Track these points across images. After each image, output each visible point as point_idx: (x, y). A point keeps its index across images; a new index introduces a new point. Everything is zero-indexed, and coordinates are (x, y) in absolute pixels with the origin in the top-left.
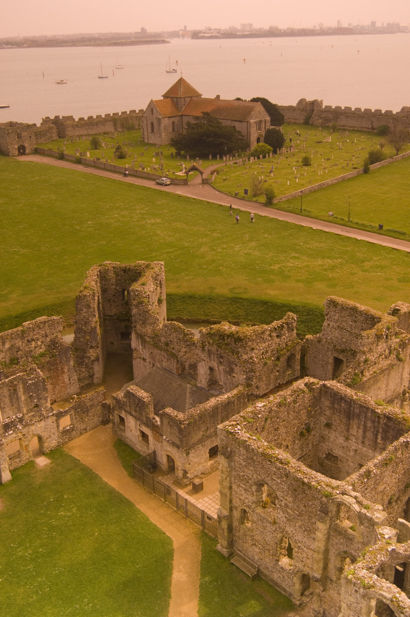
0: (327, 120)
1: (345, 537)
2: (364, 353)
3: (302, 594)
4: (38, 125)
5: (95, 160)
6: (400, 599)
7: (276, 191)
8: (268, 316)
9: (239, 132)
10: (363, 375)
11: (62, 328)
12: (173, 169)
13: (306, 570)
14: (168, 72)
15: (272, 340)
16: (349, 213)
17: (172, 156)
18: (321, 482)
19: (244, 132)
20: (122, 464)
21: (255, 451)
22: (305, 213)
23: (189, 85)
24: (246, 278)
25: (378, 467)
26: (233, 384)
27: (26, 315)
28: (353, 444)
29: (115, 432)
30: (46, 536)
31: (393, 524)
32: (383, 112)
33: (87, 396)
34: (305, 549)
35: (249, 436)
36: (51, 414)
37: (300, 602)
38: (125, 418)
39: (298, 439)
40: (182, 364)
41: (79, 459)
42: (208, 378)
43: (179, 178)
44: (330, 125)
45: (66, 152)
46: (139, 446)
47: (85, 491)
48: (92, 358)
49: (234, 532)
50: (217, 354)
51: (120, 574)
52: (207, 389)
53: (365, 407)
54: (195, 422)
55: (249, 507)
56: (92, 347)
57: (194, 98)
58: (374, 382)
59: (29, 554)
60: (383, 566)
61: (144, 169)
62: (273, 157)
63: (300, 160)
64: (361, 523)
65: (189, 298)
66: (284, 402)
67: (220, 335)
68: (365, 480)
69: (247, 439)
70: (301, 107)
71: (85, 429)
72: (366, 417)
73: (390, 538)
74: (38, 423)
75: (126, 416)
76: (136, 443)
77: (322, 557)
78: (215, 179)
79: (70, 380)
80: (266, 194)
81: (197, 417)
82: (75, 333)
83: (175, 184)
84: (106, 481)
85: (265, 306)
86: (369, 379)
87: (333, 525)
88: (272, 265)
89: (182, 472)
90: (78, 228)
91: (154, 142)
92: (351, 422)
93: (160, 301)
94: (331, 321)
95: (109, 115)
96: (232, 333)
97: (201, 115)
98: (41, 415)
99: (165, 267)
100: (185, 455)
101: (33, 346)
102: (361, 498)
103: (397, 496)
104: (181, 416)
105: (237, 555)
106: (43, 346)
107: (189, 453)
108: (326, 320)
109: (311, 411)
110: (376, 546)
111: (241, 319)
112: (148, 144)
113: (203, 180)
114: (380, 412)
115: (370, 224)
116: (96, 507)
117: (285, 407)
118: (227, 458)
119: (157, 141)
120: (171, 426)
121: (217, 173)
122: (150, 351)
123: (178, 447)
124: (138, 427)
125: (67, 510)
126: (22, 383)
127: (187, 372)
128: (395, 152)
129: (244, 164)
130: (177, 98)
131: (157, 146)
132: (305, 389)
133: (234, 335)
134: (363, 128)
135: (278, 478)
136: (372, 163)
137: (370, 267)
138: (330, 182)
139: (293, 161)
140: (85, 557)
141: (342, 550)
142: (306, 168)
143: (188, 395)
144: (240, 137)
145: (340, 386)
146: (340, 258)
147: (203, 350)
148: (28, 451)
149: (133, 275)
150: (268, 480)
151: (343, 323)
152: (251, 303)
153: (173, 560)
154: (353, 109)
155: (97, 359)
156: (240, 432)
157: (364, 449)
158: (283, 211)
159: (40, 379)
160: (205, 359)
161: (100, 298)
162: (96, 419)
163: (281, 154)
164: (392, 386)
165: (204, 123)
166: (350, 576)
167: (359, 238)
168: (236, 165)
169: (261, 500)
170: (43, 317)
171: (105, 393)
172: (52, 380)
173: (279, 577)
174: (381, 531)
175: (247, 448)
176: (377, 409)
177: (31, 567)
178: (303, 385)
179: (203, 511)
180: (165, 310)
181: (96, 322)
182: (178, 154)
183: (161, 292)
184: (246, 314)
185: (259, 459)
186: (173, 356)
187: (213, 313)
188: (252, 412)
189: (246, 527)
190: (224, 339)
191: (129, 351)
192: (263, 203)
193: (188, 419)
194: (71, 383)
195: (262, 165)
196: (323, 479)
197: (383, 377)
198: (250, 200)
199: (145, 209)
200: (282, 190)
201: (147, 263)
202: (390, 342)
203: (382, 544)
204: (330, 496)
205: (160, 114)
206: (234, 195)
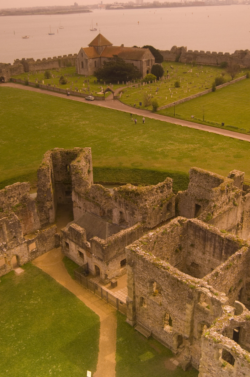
0: (189, 59)
1: (203, 312)
2: (213, 201)
3: (178, 347)
4: (12, 64)
5: (48, 85)
6: (237, 349)
7: (159, 103)
8: (155, 180)
9: (136, 67)
10: (213, 215)
11: (29, 189)
12: (96, 90)
13: (180, 333)
14: (91, 30)
15: (158, 194)
16: (204, 116)
17: (95, 83)
18: (189, 280)
19: (139, 67)
20: (68, 271)
21: (149, 262)
22: (177, 116)
23: (105, 38)
24: (141, 157)
25: (222, 270)
26: (134, 222)
27: (7, 182)
28: (208, 257)
29: (63, 252)
30: (22, 316)
31: (232, 304)
32: (224, 54)
33: (45, 231)
34: (179, 320)
35: (144, 253)
36: (24, 242)
37: (177, 352)
38: (69, 243)
39: (174, 254)
40: (103, 210)
41: (42, 269)
42: (119, 218)
43: (99, 96)
44: (192, 62)
45: (29, 81)
46: (78, 260)
47: (45, 288)
48: (48, 207)
49: (136, 311)
50: (125, 203)
51: (68, 338)
52: (118, 225)
53: (214, 234)
54: (112, 245)
55: (145, 295)
56: (48, 201)
57: (107, 46)
58: (220, 219)
59: (12, 327)
60: (226, 329)
61: (77, 91)
62: (157, 82)
63: (173, 84)
64: (213, 304)
65: (106, 170)
66: (165, 231)
67: (126, 192)
68: (215, 278)
69: (143, 255)
70: (174, 51)
71: (45, 251)
72: (215, 240)
73: (230, 312)
74: (16, 247)
75: (70, 242)
76: (76, 258)
77: (190, 324)
78: (122, 96)
79: (35, 221)
80: (153, 105)
81: (113, 242)
82: (37, 192)
83: (97, 100)
84: (58, 282)
85: (153, 174)
86: (217, 217)
87: (196, 306)
88: (156, 149)
89: (104, 275)
90: (38, 127)
91: (84, 74)
92: (206, 243)
93: (89, 172)
94: (193, 182)
96: (133, 190)
97: (112, 56)
98: (18, 242)
99: (92, 151)
100: (106, 265)
101: (12, 200)
102: (213, 289)
103: (234, 287)
104: (103, 241)
105: (139, 324)
106: (18, 201)
107: (108, 264)
108: (190, 182)
109: (182, 237)
110: (222, 317)
111: (139, 182)
112: (80, 75)
113: (114, 97)
114: (223, 237)
115: (217, 123)
116: (52, 298)
117: (166, 235)
118: (132, 266)
119: (86, 73)
120: (97, 247)
121: (123, 93)
122: (84, 202)
123: (102, 260)
124: (77, 249)
125: (35, 300)
126: (6, 223)
127: (106, 215)
128: (231, 78)
129: (139, 87)
130: (97, 46)
131: (86, 76)
132: (179, 224)
133: (134, 192)
134: (212, 64)
135: (163, 278)
136: (217, 85)
137: (217, 149)
138: (192, 97)
139: (169, 84)
140: (46, 328)
141: (202, 320)
142: (177, 89)
143: (107, 229)
144: (136, 70)
145: (199, 222)
146: (198, 143)
147: (116, 201)
148: (10, 265)
149: (72, 156)
150: (156, 279)
151: (201, 184)
152: (145, 172)
153: (100, 328)
154: (205, 52)
155: (51, 208)
156: (139, 250)
157: (215, 259)
158: (163, 115)
159: (17, 220)
160: (117, 206)
161: (52, 170)
162: (51, 244)
163: (161, 80)
164: (231, 221)
165: (114, 62)
166: (207, 335)
167: (210, 131)
168: (134, 87)
169: (152, 291)
170: (18, 183)
171: (56, 228)
172: (24, 221)
173: (164, 337)
174: (225, 309)
175: (143, 260)
176: (222, 235)
177: (14, 335)
178: (177, 221)
179: (117, 300)
180: (92, 177)
181: (50, 185)
182: (99, 81)
183: (89, 166)
184: (142, 179)
185: (151, 267)
186: (98, 205)
187: (121, 178)
188: (146, 238)
189: (144, 308)
190: (128, 194)
191: (70, 203)
192: (151, 111)
193: (108, 243)
194: (35, 223)
195: (150, 87)
196: (190, 278)
197: (225, 215)
198: (143, 109)
199: (79, 115)
200: (162, 102)
201: (81, 148)
202: (229, 194)
203: (225, 316)
204: (194, 288)
205: (87, 57)
206: (133, 106)
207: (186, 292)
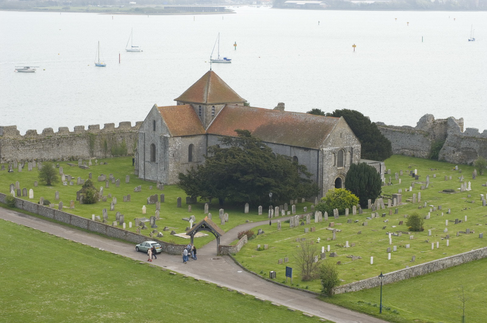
0: (469, 153)
5: (41, 204)
9: (303, 168)
12: (175, 226)
17: (179, 204)
19: (312, 167)
23: (224, 83)
43: (180, 243)
44: (475, 161)
57: (230, 106)
61: (121, 224)
62: (359, 213)
63: (405, 220)
70: (426, 129)
78: (244, 246)
83: (170, 253)
91: (155, 178)
95: (83, 127)
97: (235, 134)
112: (145, 181)
113: (220, 248)
119: (160, 177)
121: (248, 239)
129: (302, 224)
130: (200, 104)
131: (159, 185)
138: (448, 262)
139: (393, 222)
142: (412, 235)
144: (304, 176)
158: (348, 308)
163: (373, 210)
165: (240, 150)
168: (288, 225)
192: (316, 294)
195: (334, 226)
198: (295, 286)
199: (102, 294)
200: (357, 271)
205: (168, 131)
206: (268, 277)
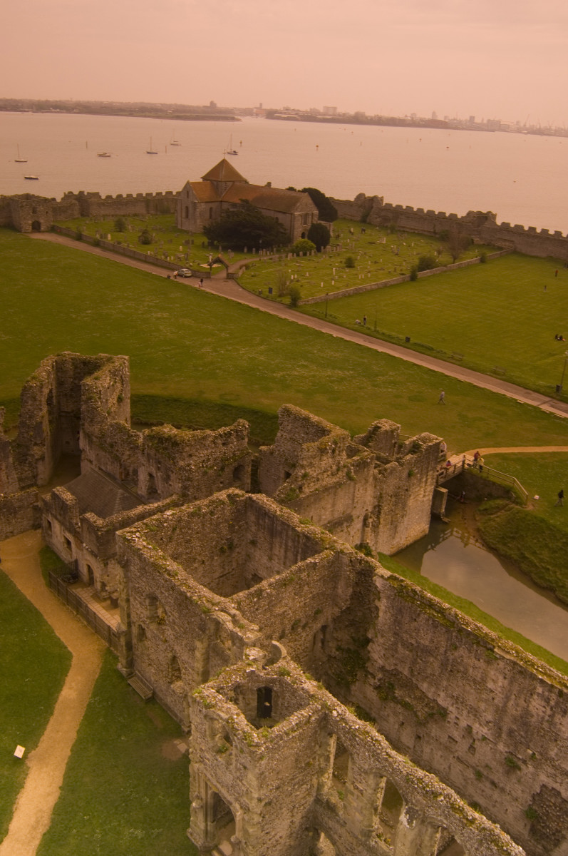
1: (222, 658)
2: (303, 467)
6: (236, 721)
7: (304, 292)
10: (300, 492)
15: (218, 447)
16: (377, 322)
18: (203, 597)
19: (287, 225)
20: (42, 572)
21: (148, 561)
22: (330, 318)
23: (233, 168)
24: (242, 384)
25: (274, 587)
26: (169, 495)
29: (43, 538)
31: (265, 645)
33: (15, 496)
34: (190, 670)
35: (145, 544)
37: (188, 729)
38: (52, 523)
39: (217, 555)
40: (125, 469)
42: (148, 485)
43: (202, 270)
45: (84, 233)
46: (64, 555)
48: (37, 457)
49: (133, 650)
50: (156, 459)
53: (286, 524)
55: (144, 622)
56: (36, 444)
57: (236, 183)
58: (315, 500)
60: (241, 689)
61: (166, 258)
62: (315, 255)
64: (234, 643)
65: (173, 401)
66: (198, 512)
67: (159, 438)
68: (255, 600)
69: (142, 548)
70: (360, 203)
71: (12, 532)
72: (287, 535)
73: (254, 659)
75: (53, 520)
76: (61, 550)
77: (201, 679)
78: (243, 274)
79: (8, 478)
80: (291, 295)
81: (117, 524)
82: (19, 427)
84: (19, 588)
86: (308, 496)
87: (212, 645)
88: (275, 372)
89: (101, 584)
91: (188, 229)
92: (274, 540)
93: (120, 400)
94: (284, 431)
95: (142, 194)
96: (169, 436)
99: (129, 363)
100: (102, 565)
104: (100, 522)
105: (136, 675)
107: (107, 564)
108: (280, 431)
109: (233, 526)
110: (236, 666)
113: (228, 274)
114: (300, 531)
115: (398, 336)
117: (199, 518)
118: (123, 567)
119: (191, 228)
120: (89, 532)
122: (96, 453)
123: (96, 556)
124: (63, 533)
127: (128, 478)
128: (452, 260)
130: (217, 181)
132: (227, 500)
133: (171, 438)
135: (166, 591)
136: (422, 269)
137: (383, 382)
143: (118, 501)
145: (267, 500)
147: (144, 454)
150: (157, 593)
151: (295, 435)
153: (66, 676)
155: (42, 458)
156: (137, 539)
158: (306, 314)
160: (145, 463)
161: (54, 391)
162: (25, 522)
164: (340, 507)
166: (196, 694)
167: (381, 350)
169: (155, 615)
171: (37, 494)
173: (172, 701)
174: (248, 652)
175: (140, 556)
176: (299, 527)
178: (225, 496)
179: (109, 627)
180: (128, 410)
181: (43, 417)
183: (122, 390)
185: (151, 570)
186: (117, 459)
187: (198, 419)
188: (157, 520)
189: (144, 644)
190: (162, 443)
191: (78, 452)
192: (287, 305)
193: (107, 526)
194: (9, 482)
196: (206, 594)
197: (328, 495)
199: (154, 302)
201: (109, 356)
202: (338, 458)
203: (241, 665)
204: (207, 612)
206: (257, 293)
207: (198, 619)
